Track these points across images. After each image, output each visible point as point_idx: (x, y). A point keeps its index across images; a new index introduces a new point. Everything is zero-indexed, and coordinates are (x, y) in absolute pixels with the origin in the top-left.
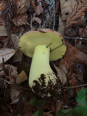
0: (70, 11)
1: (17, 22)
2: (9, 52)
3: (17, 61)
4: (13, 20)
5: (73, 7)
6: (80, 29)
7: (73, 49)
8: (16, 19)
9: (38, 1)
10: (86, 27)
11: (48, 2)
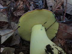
0: (53, 5)
1: (16, 14)
2: (8, 33)
3: (15, 44)
4: (14, 13)
5: (54, 3)
6: (61, 16)
7: (64, 26)
8: (16, 12)
9: (31, 4)
10: (65, 14)
11: (37, 4)
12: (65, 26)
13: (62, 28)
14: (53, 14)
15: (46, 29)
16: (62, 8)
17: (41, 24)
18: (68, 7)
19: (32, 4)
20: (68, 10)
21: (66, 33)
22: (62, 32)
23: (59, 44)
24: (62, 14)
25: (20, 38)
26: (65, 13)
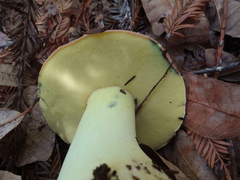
5: (173, 4)
7: (209, 86)
8: (45, 54)
9: (96, 21)
10: (222, 42)
11: (117, 18)
12: (214, 87)
13: (203, 96)
14: (155, 43)
15: (139, 104)
16: (203, 20)
17: (116, 85)
18: (232, 12)
19: (100, 21)
20: (233, 23)
21: (222, 115)
22: (206, 112)
23: (199, 158)
24: (212, 42)
25: (54, 140)
26: (222, 37)
